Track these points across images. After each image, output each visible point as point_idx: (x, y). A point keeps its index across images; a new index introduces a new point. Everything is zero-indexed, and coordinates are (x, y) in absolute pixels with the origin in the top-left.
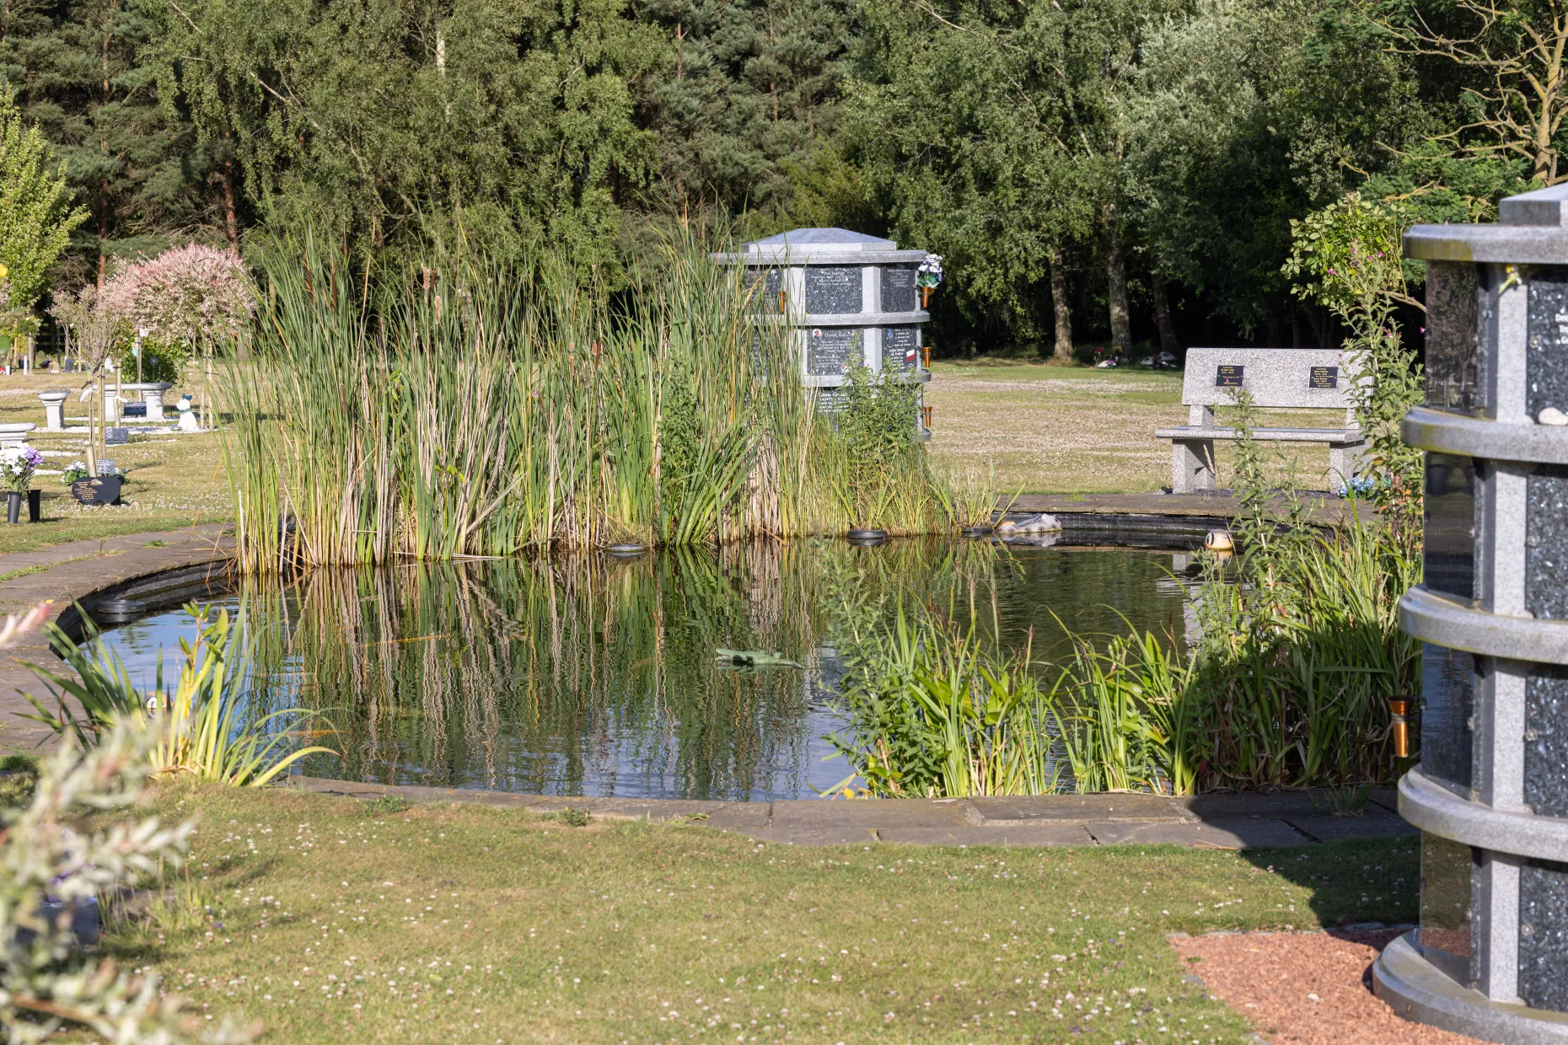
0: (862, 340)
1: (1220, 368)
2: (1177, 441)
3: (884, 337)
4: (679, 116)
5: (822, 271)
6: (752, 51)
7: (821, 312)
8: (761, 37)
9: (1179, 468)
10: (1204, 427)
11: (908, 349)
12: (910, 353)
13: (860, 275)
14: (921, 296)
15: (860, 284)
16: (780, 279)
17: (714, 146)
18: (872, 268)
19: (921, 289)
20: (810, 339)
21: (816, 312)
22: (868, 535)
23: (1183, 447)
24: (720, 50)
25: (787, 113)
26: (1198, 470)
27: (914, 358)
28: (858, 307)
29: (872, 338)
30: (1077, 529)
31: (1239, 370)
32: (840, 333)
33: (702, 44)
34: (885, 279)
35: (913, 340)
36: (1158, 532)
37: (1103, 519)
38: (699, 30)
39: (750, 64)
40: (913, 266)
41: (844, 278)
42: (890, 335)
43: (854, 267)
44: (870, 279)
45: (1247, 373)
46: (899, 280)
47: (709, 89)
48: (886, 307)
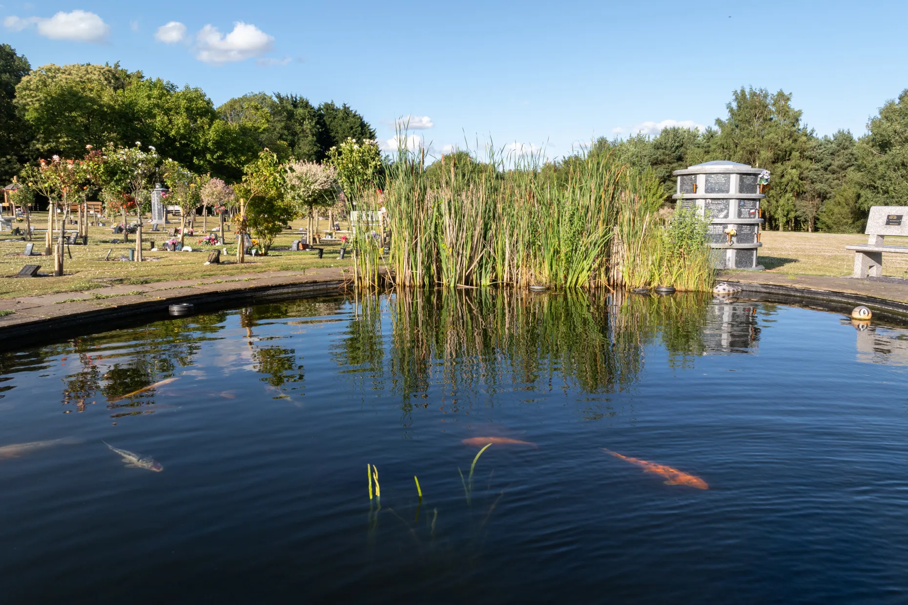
0: (729, 205)
1: (889, 216)
2: (858, 251)
3: (739, 204)
4: (812, 180)
5: (713, 176)
6: (830, 165)
7: (711, 193)
8: (833, 162)
9: (859, 267)
10: (877, 245)
11: (751, 209)
12: (752, 211)
13: (730, 178)
14: (760, 188)
15: (729, 182)
16: (696, 180)
17: (818, 186)
18: (735, 175)
19: (760, 185)
20: (706, 203)
21: (709, 193)
22: (664, 290)
23: (861, 255)
24: (822, 165)
25: (838, 179)
26: (871, 267)
27: (754, 213)
28: (728, 191)
29: (733, 205)
30: (782, 295)
31: (900, 217)
32: (719, 202)
33: (818, 164)
34: (741, 180)
35: (755, 206)
36: (827, 300)
37: (797, 290)
38: (818, 161)
39: (829, 168)
40: (756, 175)
41: (722, 179)
42: (742, 203)
43: (727, 174)
44: (734, 180)
45: (904, 219)
46: (749, 180)
47: (819, 174)
48: (741, 191)
